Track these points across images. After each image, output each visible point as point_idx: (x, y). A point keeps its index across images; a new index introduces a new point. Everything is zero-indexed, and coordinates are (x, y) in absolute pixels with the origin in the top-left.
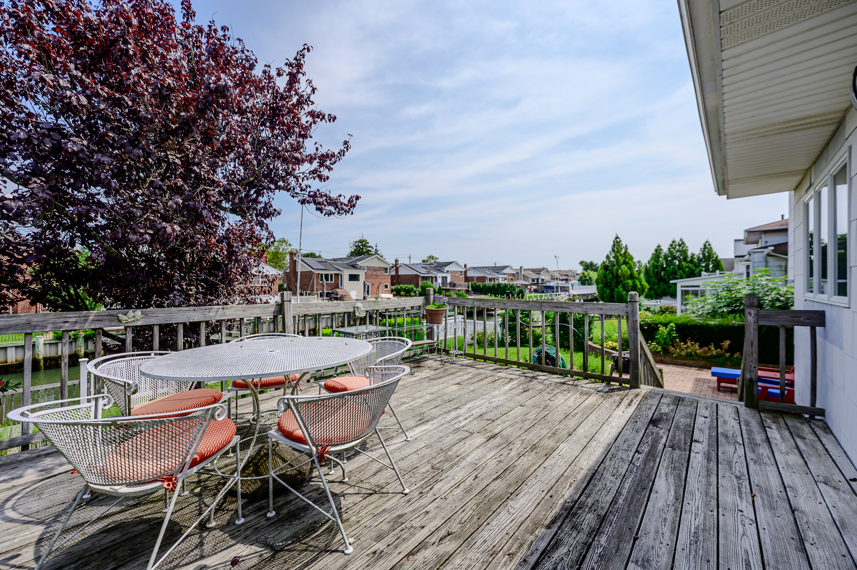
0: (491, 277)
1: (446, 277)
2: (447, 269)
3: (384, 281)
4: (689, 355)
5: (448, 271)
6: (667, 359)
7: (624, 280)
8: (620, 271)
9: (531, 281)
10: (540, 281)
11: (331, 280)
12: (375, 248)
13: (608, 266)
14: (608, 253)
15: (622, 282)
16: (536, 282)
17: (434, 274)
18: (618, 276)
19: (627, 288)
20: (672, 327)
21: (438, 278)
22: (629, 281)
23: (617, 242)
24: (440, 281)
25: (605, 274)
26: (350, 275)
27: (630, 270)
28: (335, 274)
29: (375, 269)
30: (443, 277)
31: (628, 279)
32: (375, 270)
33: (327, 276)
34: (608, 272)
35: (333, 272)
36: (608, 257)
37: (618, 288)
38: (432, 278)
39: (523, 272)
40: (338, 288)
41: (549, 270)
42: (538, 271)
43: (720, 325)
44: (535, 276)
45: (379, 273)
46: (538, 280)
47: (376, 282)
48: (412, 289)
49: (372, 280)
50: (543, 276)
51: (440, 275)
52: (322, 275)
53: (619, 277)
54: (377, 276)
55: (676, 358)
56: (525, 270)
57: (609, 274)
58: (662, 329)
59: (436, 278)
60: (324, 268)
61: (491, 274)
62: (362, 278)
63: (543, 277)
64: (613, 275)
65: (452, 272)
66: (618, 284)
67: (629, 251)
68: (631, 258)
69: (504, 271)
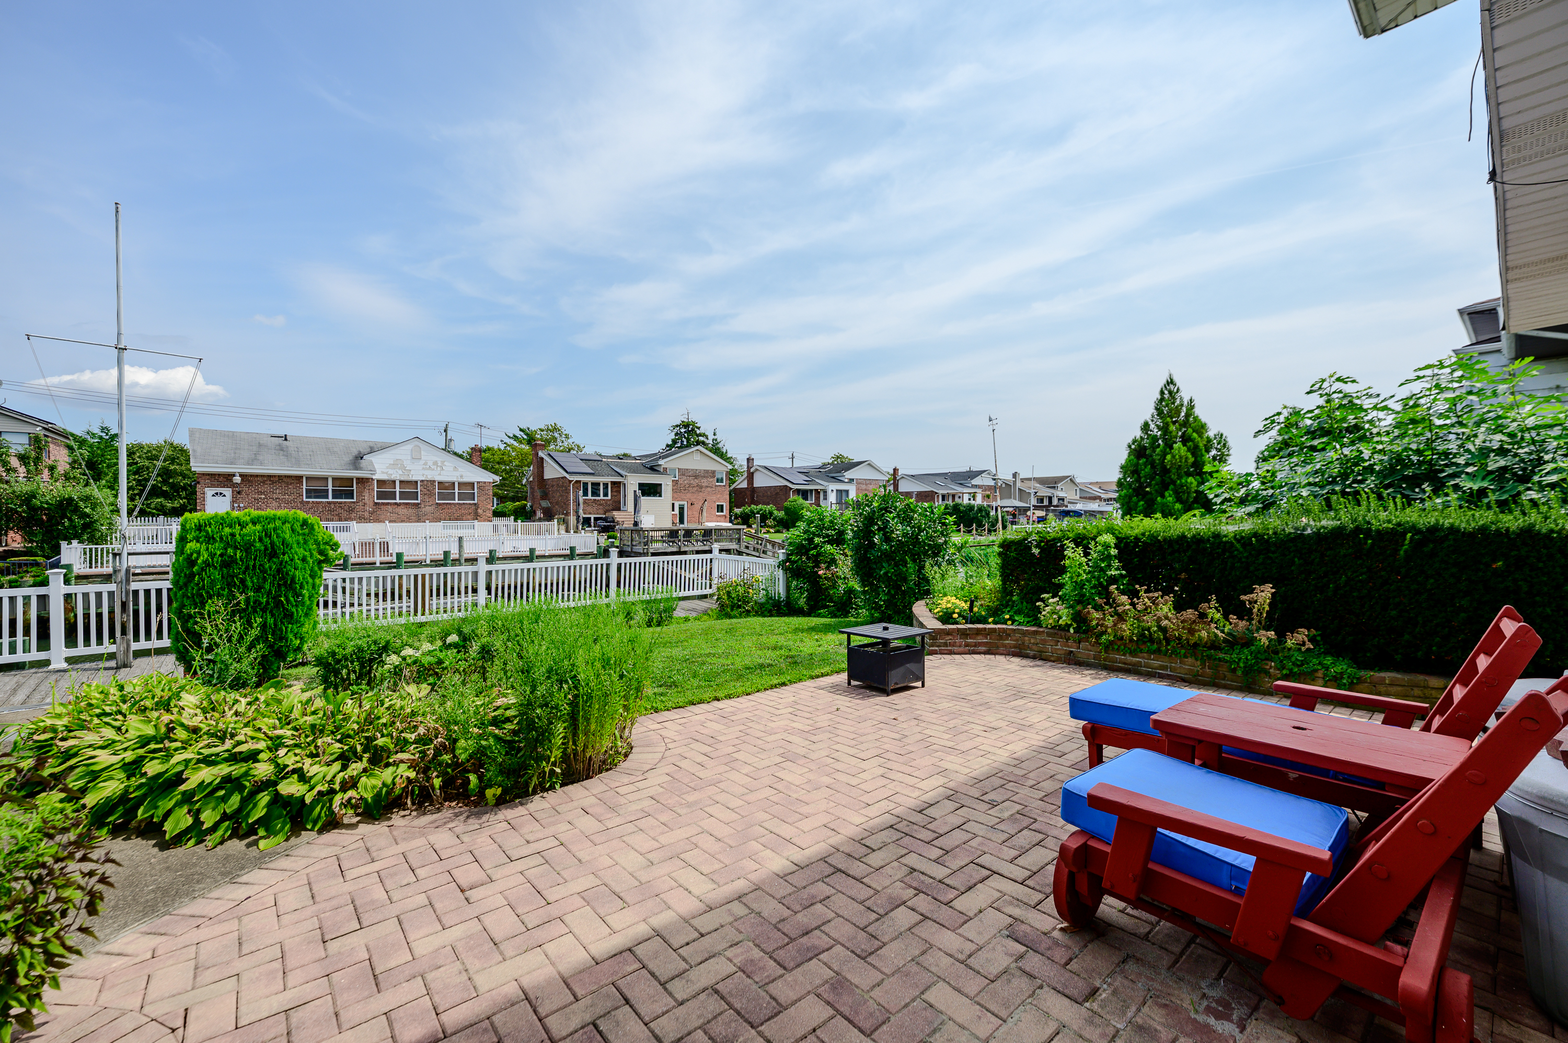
0: (945, 492)
1: (847, 492)
2: (848, 475)
3: (714, 498)
4: (1144, 639)
5: (851, 480)
6: (1085, 650)
7: (1180, 477)
8: (1169, 457)
9: (1034, 501)
10: (1055, 502)
11: (606, 495)
12: (711, 437)
13: (1145, 448)
14: (1148, 417)
15: (1174, 482)
16: (1046, 503)
17: (821, 484)
18: (1165, 471)
19: (1185, 497)
20: (1107, 546)
21: (829, 492)
22: (1190, 479)
23: (1170, 392)
24: (832, 498)
25: (1137, 465)
26: (641, 486)
27: (1193, 454)
28: (613, 483)
29: (696, 475)
30: (839, 492)
31: (1189, 474)
32: (696, 477)
33: (596, 485)
34: (1142, 461)
35: (609, 480)
36: (1145, 427)
37: (1163, 496)
38: (817, 492)
39: (1019, 484)
40: (619, 509)
41: (1078, 480)
42: (1052, 483)
43: (1255, 535)
44: (1044, 492)
45: (705, 482)
46: (1050, 498)
47: (698, 499)
48: (771, 513)
49: (689, 495)
50: (1064, 492)
51: (833, 487)
52: (585, 484)
53: (1168, 471)
54: (701, 487)
55: (1109, 646)
56: (1023, 480)
57: (1145, 464)
58: (1073, 555)
59: (825, 492)
60: (592, 471)
61: (946, 487)
62: (667, 490)
63: (1061, 494)
64: (1153, 466)
65: (859, 482)
66: (1164, 486)
67: (1197, 411)
68: (1201, 428)
69: (975, 482)
